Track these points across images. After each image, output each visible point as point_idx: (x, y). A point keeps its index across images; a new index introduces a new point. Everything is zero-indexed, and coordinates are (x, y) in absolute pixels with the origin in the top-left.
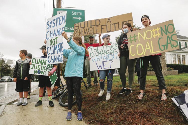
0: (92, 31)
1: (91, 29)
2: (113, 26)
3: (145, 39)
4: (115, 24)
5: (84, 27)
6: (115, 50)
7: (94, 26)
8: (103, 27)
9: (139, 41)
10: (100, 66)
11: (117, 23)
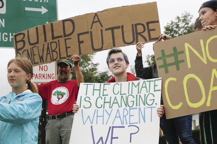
0: (57, 50)
1: (54, 46)
2: (108, 35)
3: (205, 61)
4: (112, 29)
5: (37, 42)
6: (150, 97)
7: (61, 37)
8: (82, 38)
9: (189, 66)
10: (101, 138)
11: (118, 27)
